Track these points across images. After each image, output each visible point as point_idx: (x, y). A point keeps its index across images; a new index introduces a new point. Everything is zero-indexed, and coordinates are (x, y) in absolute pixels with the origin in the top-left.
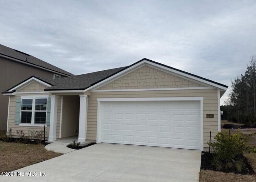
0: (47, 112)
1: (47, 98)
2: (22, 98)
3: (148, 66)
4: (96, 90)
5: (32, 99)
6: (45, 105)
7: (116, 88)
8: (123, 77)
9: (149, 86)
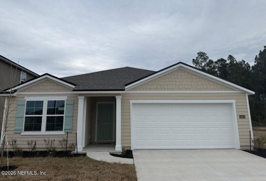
0: (65, 117)
1: (65, 100)
2: (26, 100)
3: (182, 70)
4: (128, 91)
5: (43, 101)
6: (61, 108)
7: (150, 89)
8: (157, 78)
9: (185, 88)
